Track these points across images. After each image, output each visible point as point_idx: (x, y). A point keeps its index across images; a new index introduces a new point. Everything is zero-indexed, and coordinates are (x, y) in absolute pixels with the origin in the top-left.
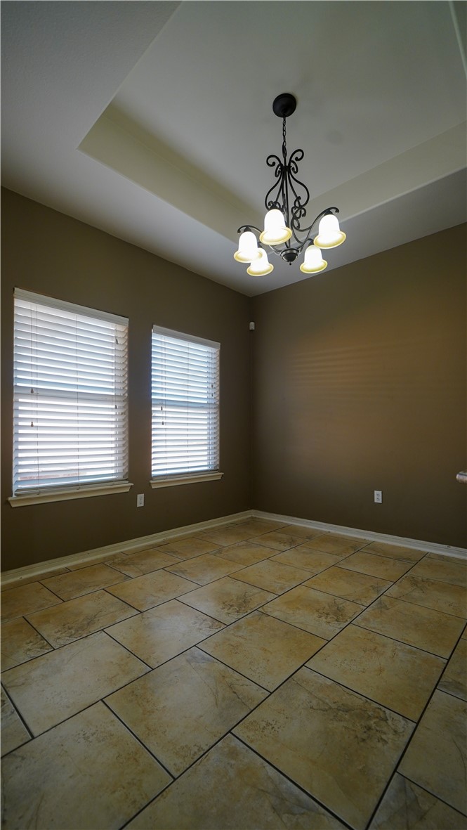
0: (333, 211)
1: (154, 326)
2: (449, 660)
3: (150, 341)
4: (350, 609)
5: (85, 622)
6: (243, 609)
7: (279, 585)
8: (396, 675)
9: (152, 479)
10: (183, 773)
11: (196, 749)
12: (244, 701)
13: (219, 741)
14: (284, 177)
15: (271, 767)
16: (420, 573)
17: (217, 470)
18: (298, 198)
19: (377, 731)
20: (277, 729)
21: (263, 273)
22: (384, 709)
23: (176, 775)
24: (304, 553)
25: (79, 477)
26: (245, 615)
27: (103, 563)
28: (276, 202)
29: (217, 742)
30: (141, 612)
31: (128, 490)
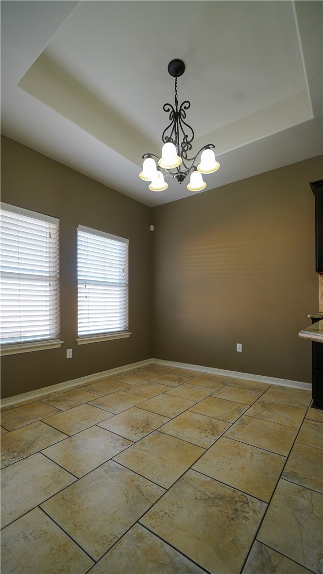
0: (210, 146)
1: (79, 225)
2: (288, 458)
3: (76, 236)
4: (221, 426)
5: (26, 447)
6: (146, 429)
7: (172, 411)
8: (254, 470)
9: (78, 338)
10: (102, 557)
11: (112, 537)
12: (147, 498)
13: (129, 529)
14: (176, 121)
15: (168, 546)
16: (267, 398)
17: (127, 331)
18: (186, 136)
19: (242, 511)
20: (172, 517)
21: (161, 189)
22: (246, 495)
23: (96, 559)
24: (189, 387)
25: (20, 338)
26: (147, 434)
27: (40, 401)
28: (170, 138)
29: (128, 531)
30: (70, 436)
31: (60, 346)
